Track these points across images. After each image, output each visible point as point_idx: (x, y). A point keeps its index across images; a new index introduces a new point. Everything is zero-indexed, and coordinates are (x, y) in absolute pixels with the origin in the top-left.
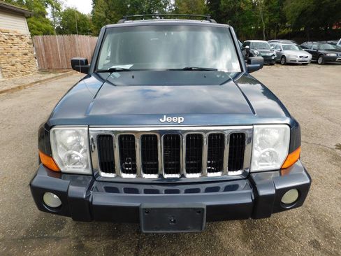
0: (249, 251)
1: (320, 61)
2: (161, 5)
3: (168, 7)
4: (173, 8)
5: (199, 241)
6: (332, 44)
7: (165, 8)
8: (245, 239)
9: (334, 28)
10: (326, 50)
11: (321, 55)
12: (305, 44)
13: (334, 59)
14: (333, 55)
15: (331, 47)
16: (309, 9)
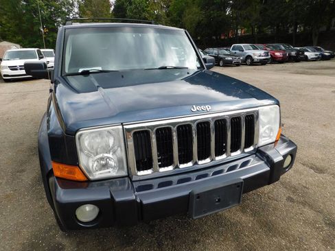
0: (252, 219)
1: (221, 64)
2: (64, 12)
3: (71, 15)
4: (77, 16)
5: (209, 223)
6: (227, 50)
7: (69, 15)
8: (243, 211)
9: (223, 38)
10: (224, 55)
11: (221, 59)
12: (207, 50)
13: (231, 61)
14: (230, 58)
15: (227, 52)
16: (202, 22)
